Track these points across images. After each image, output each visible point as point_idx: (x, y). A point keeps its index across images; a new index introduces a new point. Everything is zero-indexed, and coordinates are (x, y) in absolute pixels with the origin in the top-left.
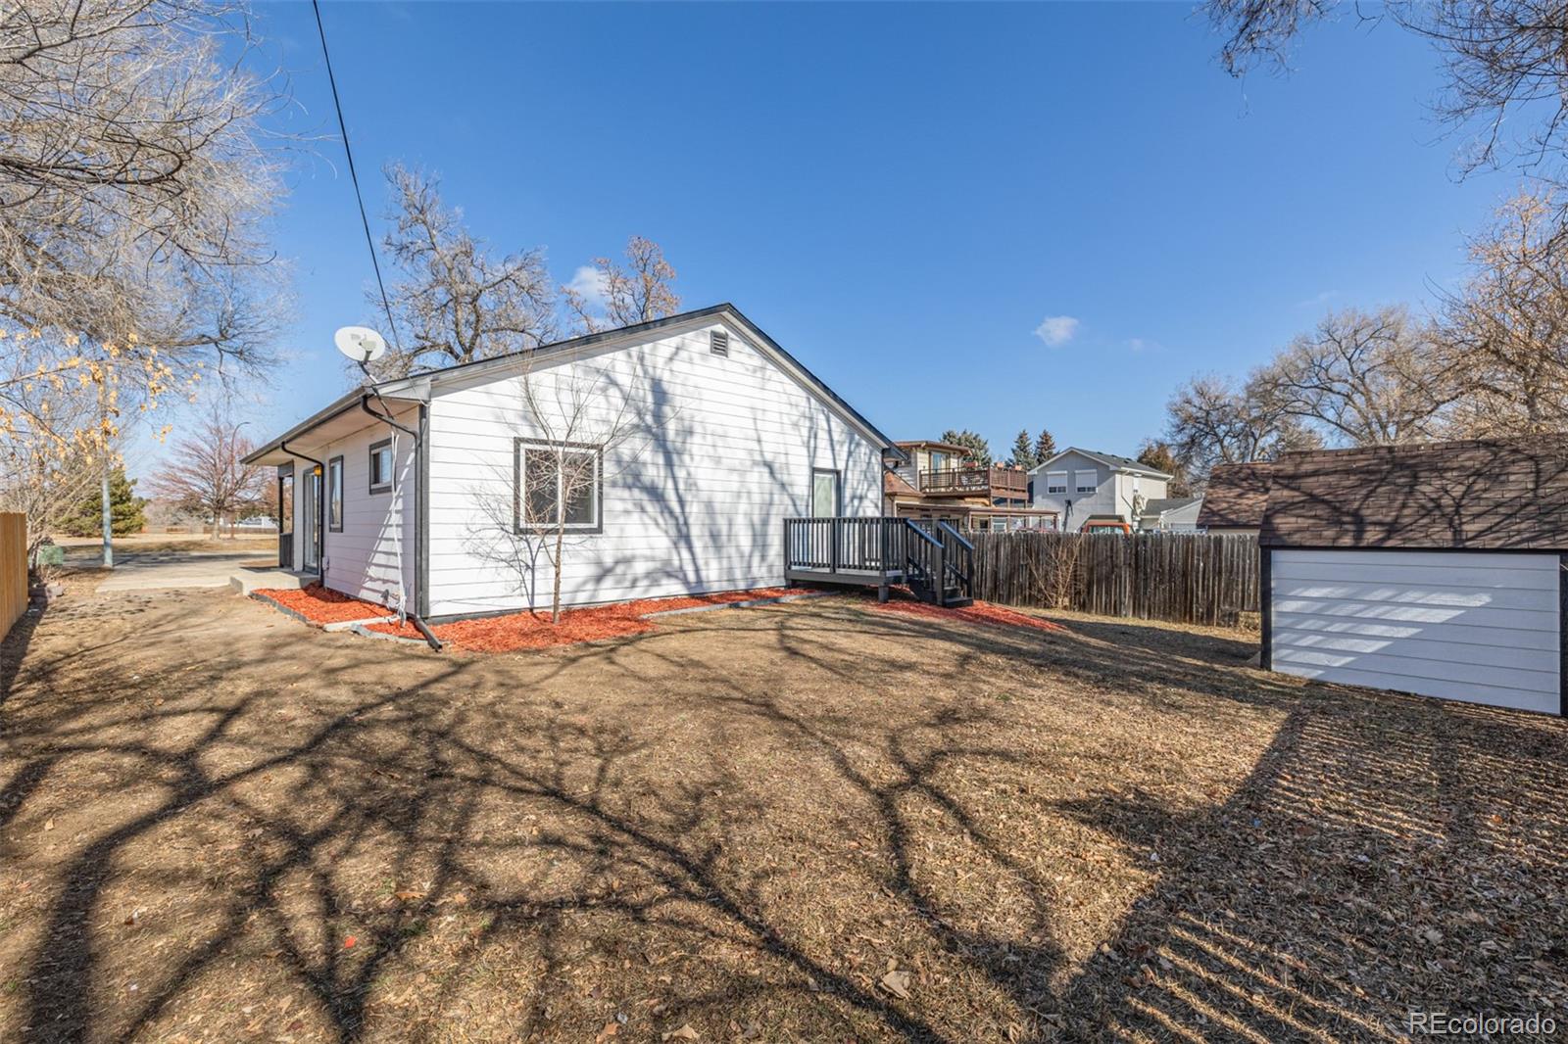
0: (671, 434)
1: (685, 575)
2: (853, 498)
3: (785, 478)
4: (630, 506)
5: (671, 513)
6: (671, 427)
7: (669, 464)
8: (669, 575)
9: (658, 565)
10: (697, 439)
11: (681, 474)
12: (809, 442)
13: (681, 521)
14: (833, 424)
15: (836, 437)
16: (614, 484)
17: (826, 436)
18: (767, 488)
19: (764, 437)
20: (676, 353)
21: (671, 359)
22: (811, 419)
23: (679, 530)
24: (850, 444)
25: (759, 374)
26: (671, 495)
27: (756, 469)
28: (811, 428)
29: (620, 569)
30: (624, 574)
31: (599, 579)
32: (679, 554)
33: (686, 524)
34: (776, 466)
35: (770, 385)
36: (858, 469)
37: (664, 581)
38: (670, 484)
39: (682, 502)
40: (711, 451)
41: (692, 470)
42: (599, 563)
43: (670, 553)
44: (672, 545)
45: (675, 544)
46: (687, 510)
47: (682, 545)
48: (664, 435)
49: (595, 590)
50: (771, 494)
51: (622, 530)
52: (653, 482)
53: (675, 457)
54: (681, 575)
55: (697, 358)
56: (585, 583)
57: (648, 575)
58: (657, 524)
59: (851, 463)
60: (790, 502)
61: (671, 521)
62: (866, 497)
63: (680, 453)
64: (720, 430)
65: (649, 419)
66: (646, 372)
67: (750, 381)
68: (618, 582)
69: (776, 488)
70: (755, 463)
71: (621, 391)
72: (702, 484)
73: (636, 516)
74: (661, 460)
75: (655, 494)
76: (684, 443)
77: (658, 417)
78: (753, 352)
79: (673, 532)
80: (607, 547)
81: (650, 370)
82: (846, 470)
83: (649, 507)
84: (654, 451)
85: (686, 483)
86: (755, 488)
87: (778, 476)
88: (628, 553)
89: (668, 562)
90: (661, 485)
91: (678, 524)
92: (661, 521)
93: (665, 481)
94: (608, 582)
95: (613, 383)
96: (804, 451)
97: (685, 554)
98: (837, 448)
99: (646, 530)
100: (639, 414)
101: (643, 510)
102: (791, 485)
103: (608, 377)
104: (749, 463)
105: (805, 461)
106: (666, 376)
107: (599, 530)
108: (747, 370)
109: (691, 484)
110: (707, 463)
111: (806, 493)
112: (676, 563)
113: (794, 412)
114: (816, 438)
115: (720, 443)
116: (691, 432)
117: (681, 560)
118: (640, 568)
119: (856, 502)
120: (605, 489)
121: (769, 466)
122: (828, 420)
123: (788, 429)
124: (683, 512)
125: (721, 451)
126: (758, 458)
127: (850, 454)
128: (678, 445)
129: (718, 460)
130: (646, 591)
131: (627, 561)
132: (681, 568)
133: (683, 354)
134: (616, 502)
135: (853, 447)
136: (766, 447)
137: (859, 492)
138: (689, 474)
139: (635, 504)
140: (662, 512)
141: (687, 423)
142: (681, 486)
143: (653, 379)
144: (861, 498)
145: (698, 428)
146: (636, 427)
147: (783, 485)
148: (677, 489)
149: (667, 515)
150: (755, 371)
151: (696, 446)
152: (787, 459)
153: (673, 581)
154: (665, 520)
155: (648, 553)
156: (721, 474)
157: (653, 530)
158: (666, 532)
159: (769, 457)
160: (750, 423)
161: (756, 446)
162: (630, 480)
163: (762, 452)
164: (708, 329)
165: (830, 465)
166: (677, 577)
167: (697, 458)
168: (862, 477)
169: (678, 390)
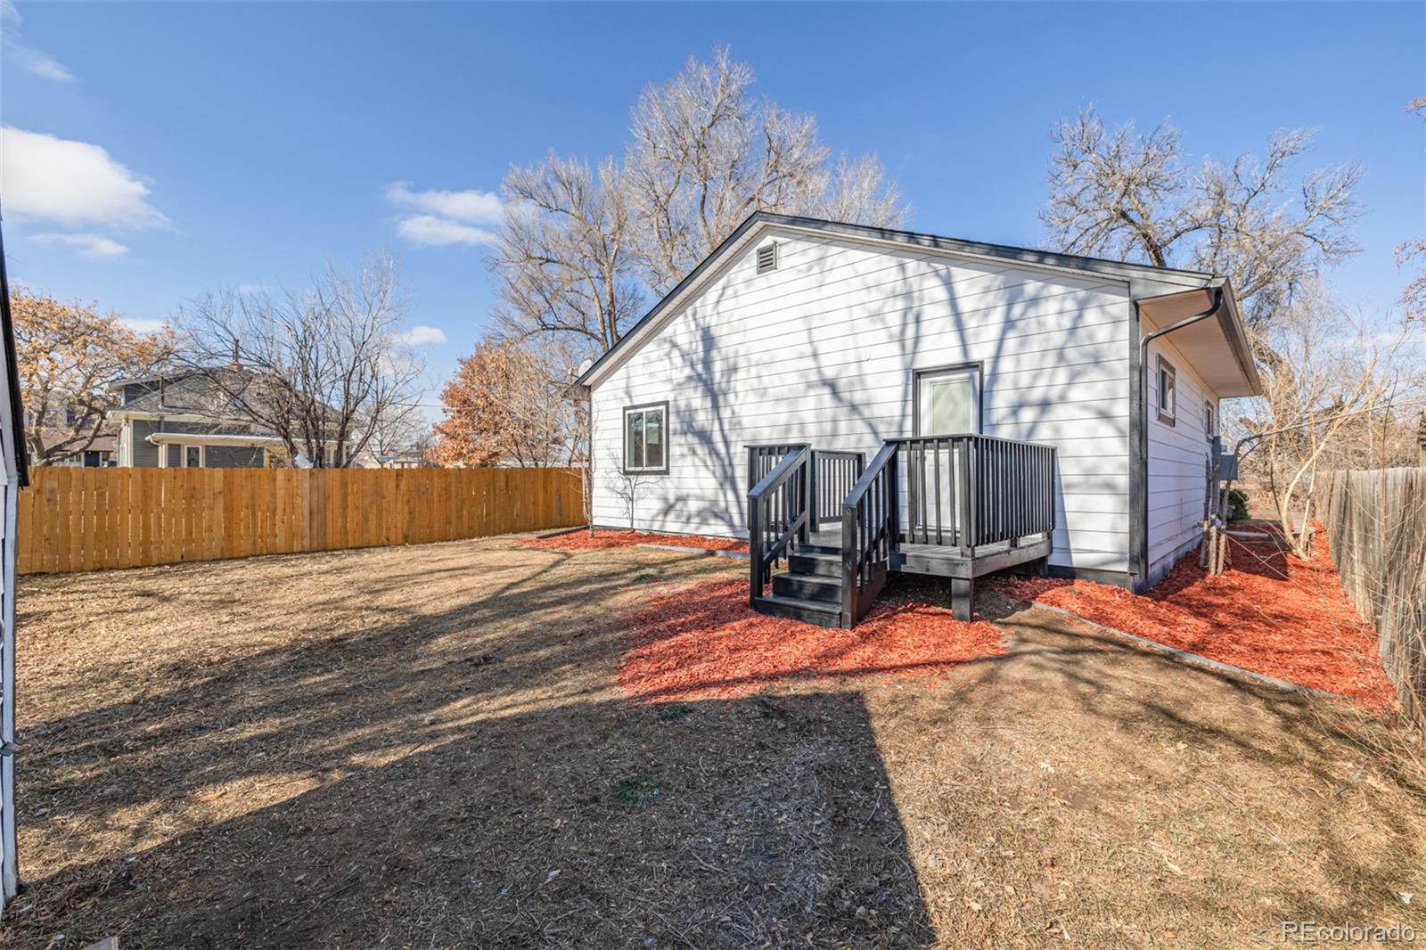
0: (717, 377)
1: (731, 518)
2: (1016, 409)
3: (858, 397)
4: (685, 450)
5: (718, 455)
6: (718, 367)
7: (716, 406)
8: (716, 516)
9: (706, 504)
10: (741, 374)
11: (726, 413)
12: (903, 332)
13: (727, 463)
14: (960, 288)
15: (965, 305)
16: (675, 433)
17: (945, 310)
18: (829, 413)
19: (822, 348)
20: (722, 294)
21: (718, 302)
22: (908, 295)
23: (725, 472)
24: (1010, 305)
25: (816, 270)
26: (717, 437)
27: (812, 392)
28: (907, 310)
29: (679, 506)
30: (682, 510)
31: (666, 512)
32: (725, 495)
33: (731, 465)
34: (842, 383)
35: (830, 277)
36: (1035, 345)
37: (712, 521)
38: (716, 426)
39: (727, 443)
40: (755, 383)
41: (737, 408)
42: (665, 499)
43: (717, 494)
44: (718, 487)
45: (721, 485)
46: (732, 450)
47: (728, 486)
48: (712, 379)
49: (663, 521)
50: (835, 421)
51: (680, 472)
52: (703, 426)
53: (721, 398)
54: (727, 518)
55: (741, 288)
56: (658, 514)
57: (699, 513)
58: (706, 466)
59: (1011, 343)
60: (866, 430)
61: (717, 463)
62: (1063, 399)
63: (725, 394)
64: (765, 358)
65: (700, 368)
66: (697, 325)
67: (805, 283)
68: (678, 517)
69: (843, 412)
70: (809, 385)
71: (680, 350)
72: (746, 422)
73: (689, 460)
74: (708, 404)
75: (704, 437)
76: (728, 382)
77: (707, 363)
78: (807, 245)
79: (719, 471)
80: (670, 486)
81: (701, 321)
82: (997, 358)
83: (699, 450)
84: (704, 397)
85: (730, 423)
86: (809, 417)
87: (846, 396)
88: (684, 492)
89: (715, 502)
90: (709, 429)
91: (723, 466)
92: (709, 463)
93: (713, 424)
94: (671, 516)
95: (674, 345)
96: (895, 348)
97: (731, 496)
98: (971, 323)
99: (697, 471)
100: (692, 366)
101: (694, 453)
102: (868, 404)
103: (671, 342)
104: (802, 387)
105: (897, 363)
106: (713, 321)
107: (667, 472)
108: (800, 271)
109: (737, 424)
110: (752, 397)
111: (897, 410)
112: (722, 504)
113: (874, 295)
114: (918, 321)
115: (764, 372)
116: (735, 369)
117: (726, 501)
118: (693, 506)
119: (1027, 415)
120: (671, 437)
121: (832, 386)
122: (948, 283)
123: (864, 325)
124: (728, 453)
125: (766, 381)
126: (814, 377)
127: (1009, 324)
128: (724, 385)
129: (762, 392)
130: (697, 528)
131: (682, 499)
132: (727, 509)
133: (729, 292)
134: (678, 447)
135: (1017, 310)
136: (824, 361)
137: (1037, 395)
138: (733, 413)
139: (689, 448)
140: (710, 454)
141: (731, 361)
142: (726, 427)
143: (703, 329)
144: (1045, 405)
145: (742, 363)
146: (690, 378)
147: (854, 407)
148: (722, 430)
149: (714, 456)
150: (810, 269)
151: (741, 382)
152: (860, 368)
153: (719, 522)
154: (713, 462)
155: (698, 492)
156: (767, 407)
157: (703, 472)
158: (714, 473)
159: (829, 373)
160: (803, 337)
161: (809, 363)
162: (685, 427)
163: (819, 369)
164: (754, 251)
165: (955, 357)
166: (722, 519)
167: (741, 395)
168: (1050, 360)
169: (724, 330)
